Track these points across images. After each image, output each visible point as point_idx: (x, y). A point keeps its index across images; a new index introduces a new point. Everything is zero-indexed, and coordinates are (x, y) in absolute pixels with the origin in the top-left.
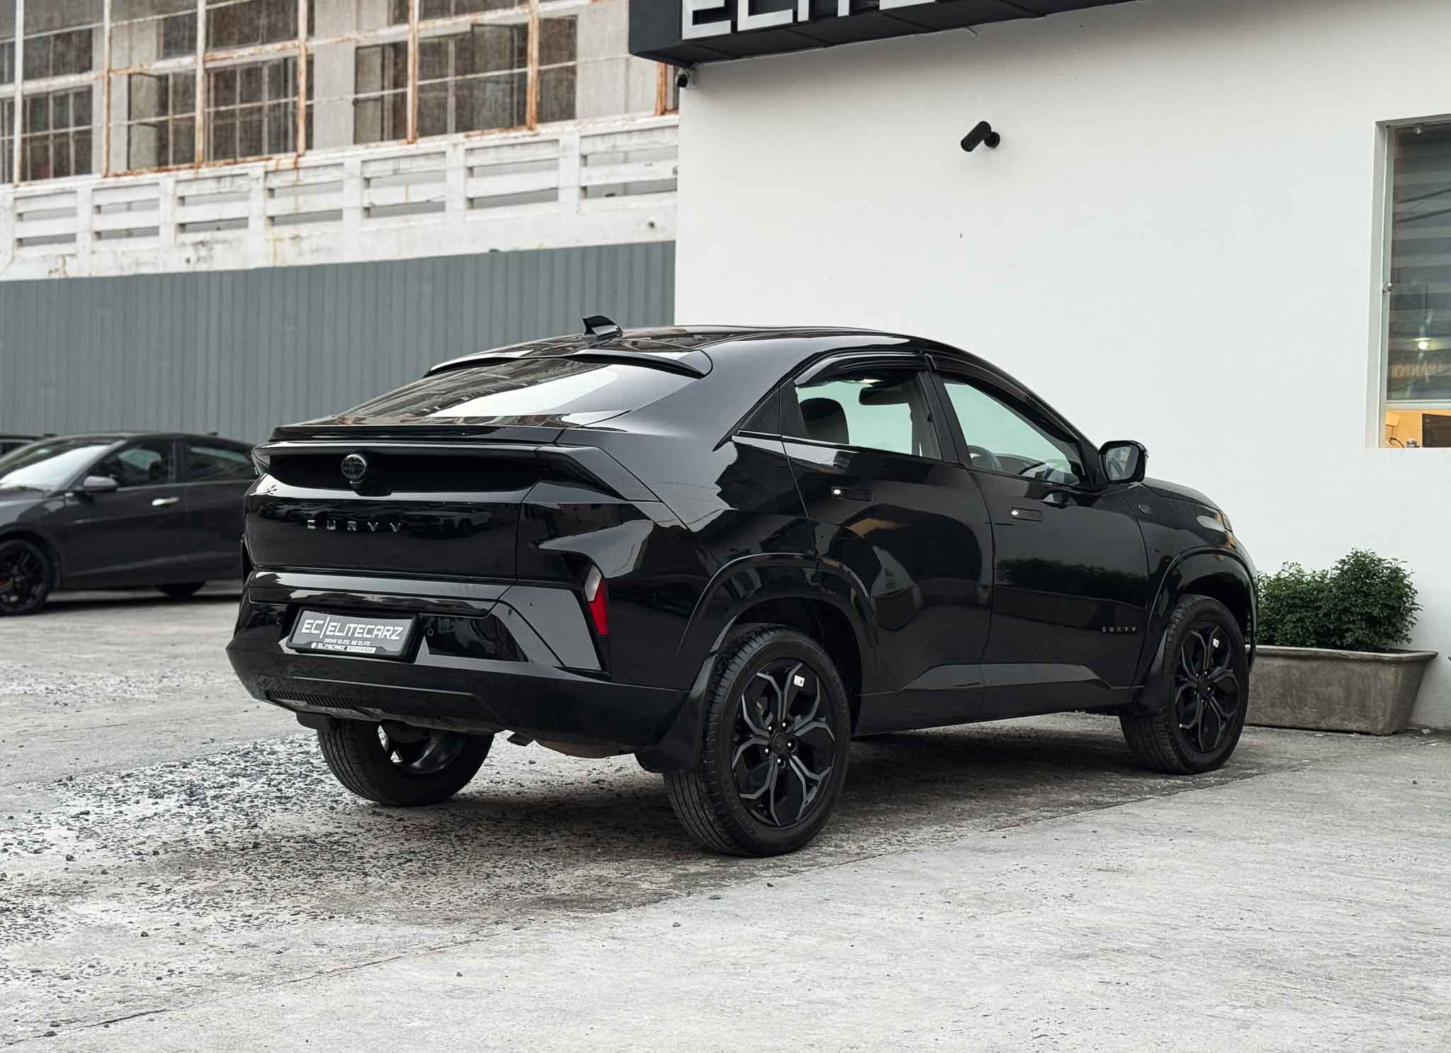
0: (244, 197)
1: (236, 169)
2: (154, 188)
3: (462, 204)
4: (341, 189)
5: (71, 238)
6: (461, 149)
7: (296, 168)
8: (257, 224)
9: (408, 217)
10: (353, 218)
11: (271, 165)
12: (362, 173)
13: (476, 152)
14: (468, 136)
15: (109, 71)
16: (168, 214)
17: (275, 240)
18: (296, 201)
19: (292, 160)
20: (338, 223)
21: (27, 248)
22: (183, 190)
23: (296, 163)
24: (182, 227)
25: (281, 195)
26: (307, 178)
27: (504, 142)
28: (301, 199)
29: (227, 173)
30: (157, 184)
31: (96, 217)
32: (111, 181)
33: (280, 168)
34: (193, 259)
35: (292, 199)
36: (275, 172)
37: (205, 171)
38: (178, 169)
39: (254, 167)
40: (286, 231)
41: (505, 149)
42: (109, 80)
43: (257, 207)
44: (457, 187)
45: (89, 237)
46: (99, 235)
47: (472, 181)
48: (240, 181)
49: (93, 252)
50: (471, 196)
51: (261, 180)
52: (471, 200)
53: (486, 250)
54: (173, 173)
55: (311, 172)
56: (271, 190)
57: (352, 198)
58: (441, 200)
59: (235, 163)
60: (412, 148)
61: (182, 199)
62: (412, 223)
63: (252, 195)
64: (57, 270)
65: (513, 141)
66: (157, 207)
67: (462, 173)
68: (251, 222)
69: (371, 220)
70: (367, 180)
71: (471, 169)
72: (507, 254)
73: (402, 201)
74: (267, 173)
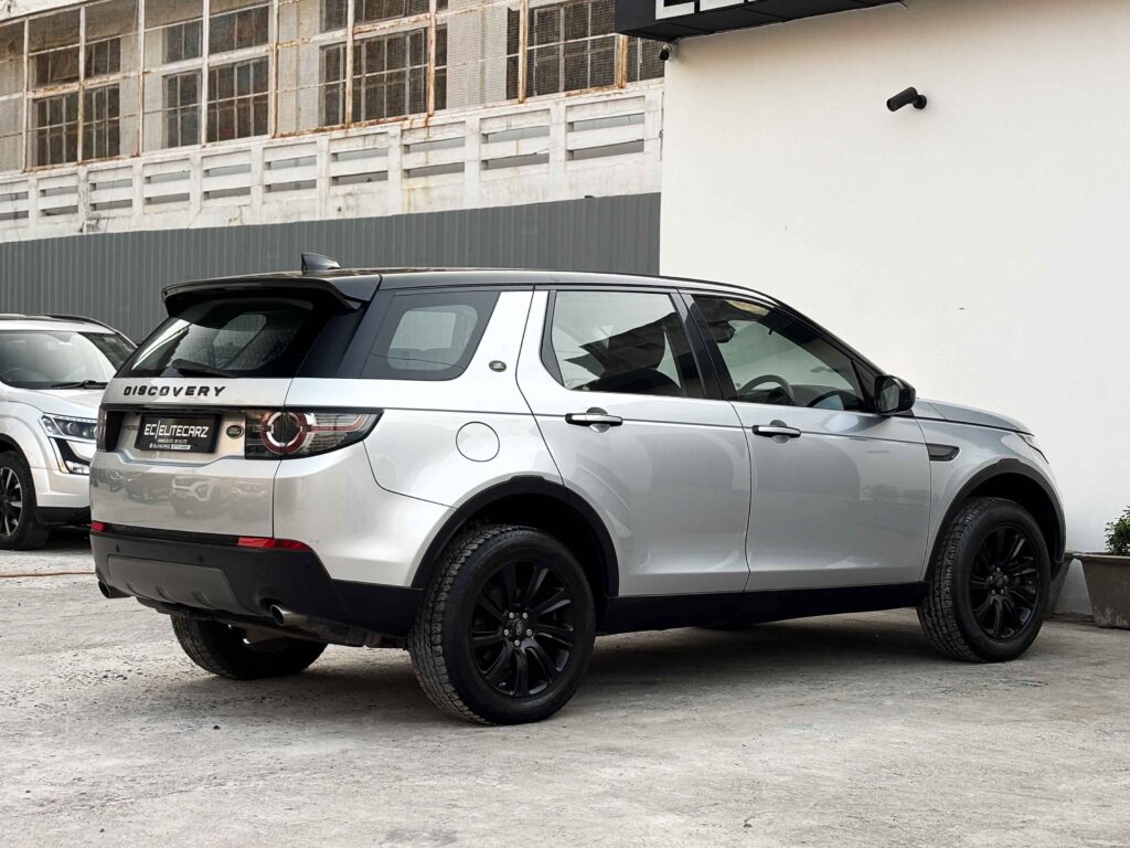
0: (384, 153)
1: (378, 129)
2: (312, 146)
3: (562, 155)
4: (463, 145)
5: (245, 191)
6: (562, 106)
7: (427, 126)
8: (395, 176)
9: (520, 168)
10: (472, 168)
11: (406, 125)
12: (480, 129)
13: (575, 108)
14: (568, 95)
15: (277, 44)
16: (323, 170)
17: (409, 190)
18: (427, 154)
19: (423, 120)
20: (462, 174)
21: (212, 200)
22: (336, 148)
23: (426, 122)
24: (336, 180)
25: (415, 151)
26: (437, 135)
27: (598, 100)
28: (431, 153)
29: (371, 132)
30: (315, 142)
31: (268, 172)
32: (278, 141)
33: (414, 126)
34: (344, 208)
35: (423, 154)
36: (410, 129)
37: (353, 131)
38: (332, 129)
39: (392, 127)
40: (419, 182)
41: (601, 106)
42: (277, 51)
43: (394, 162)
44: (558, 142)
45: (261, 189)
46: (269, 188)
47: (571, 135)
48: (382, 138)
49: (264, 203)
50: (570, 149)
51: (398, 137)
52: (571, 152)
53: (583, 197)
54: (327, 133)
55: (439, 130)
56: (407, 146)
57: (472, 152)
58: (546, 152)
59: (378, 123)
60: (522, 108)
61: (335, 155)
62: (521, 174)
63: (391, 151)
64: (235, 219)
65: (607, 99)
66: (314, 163)
67: (563, 128)
68: (390, 174)
69: (487, 172)
70: (486, 136)
71: (571, 124)
72: (601, 199)
73: (514, 154)
74: (403, 131)
